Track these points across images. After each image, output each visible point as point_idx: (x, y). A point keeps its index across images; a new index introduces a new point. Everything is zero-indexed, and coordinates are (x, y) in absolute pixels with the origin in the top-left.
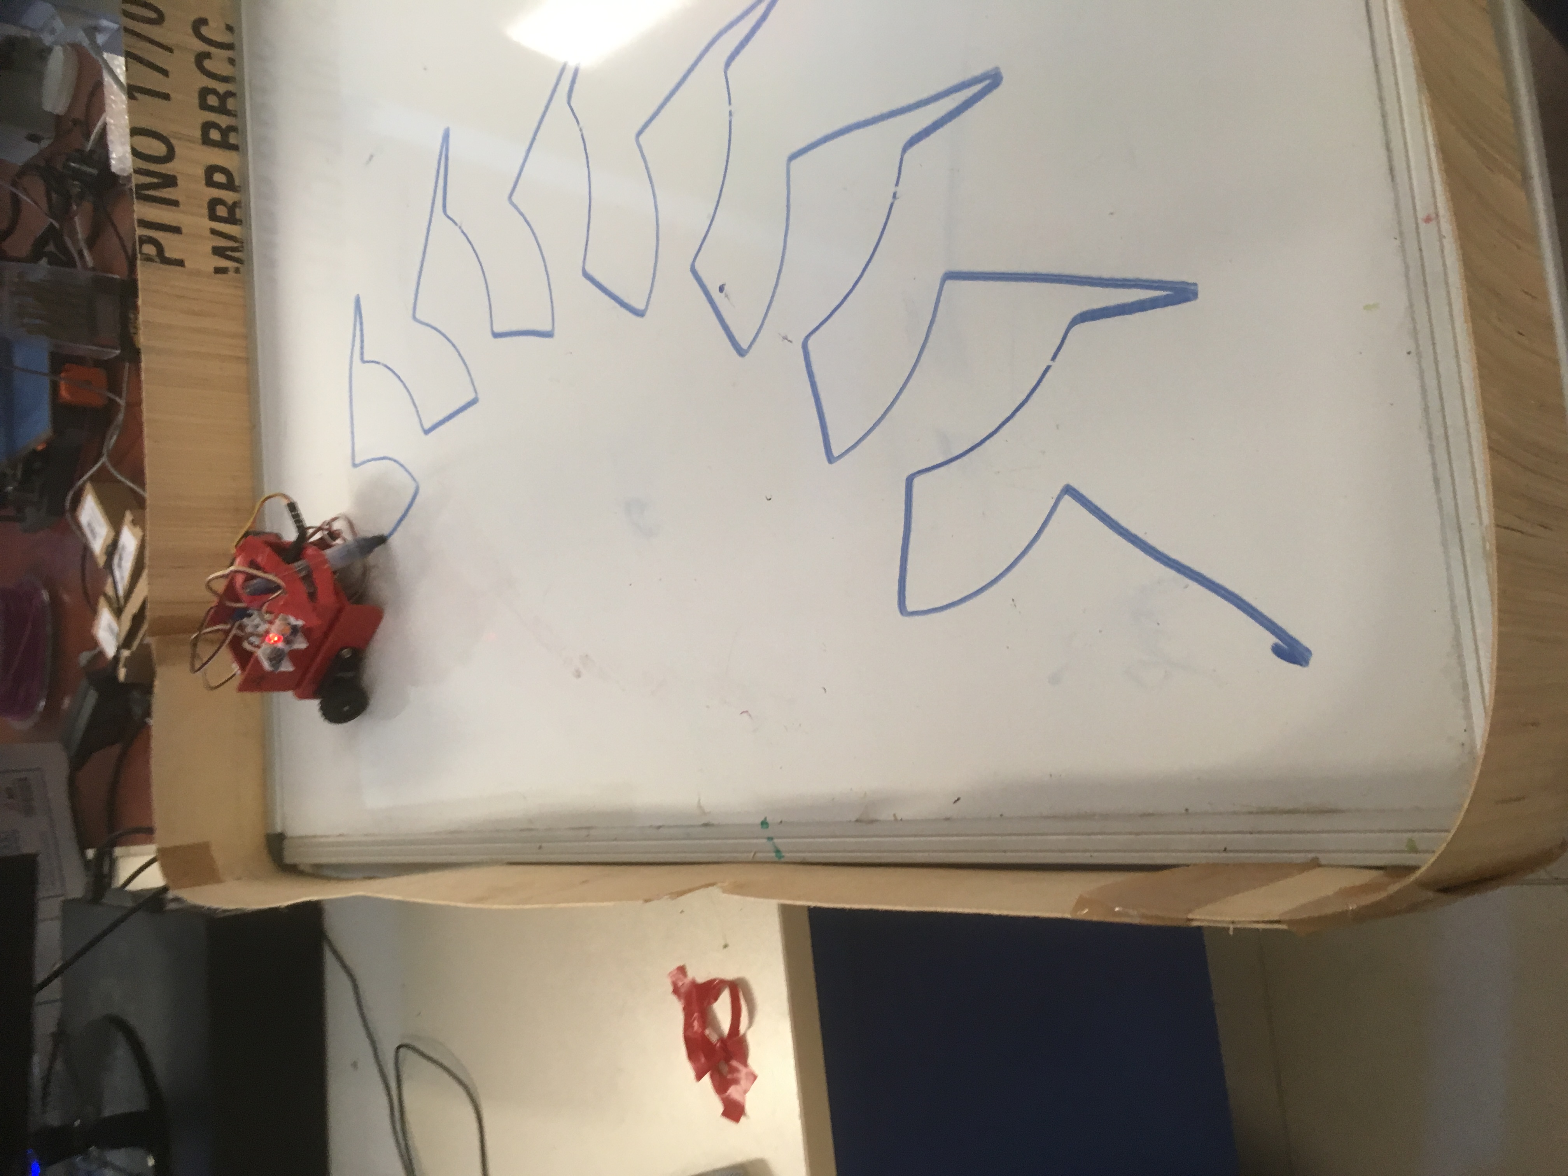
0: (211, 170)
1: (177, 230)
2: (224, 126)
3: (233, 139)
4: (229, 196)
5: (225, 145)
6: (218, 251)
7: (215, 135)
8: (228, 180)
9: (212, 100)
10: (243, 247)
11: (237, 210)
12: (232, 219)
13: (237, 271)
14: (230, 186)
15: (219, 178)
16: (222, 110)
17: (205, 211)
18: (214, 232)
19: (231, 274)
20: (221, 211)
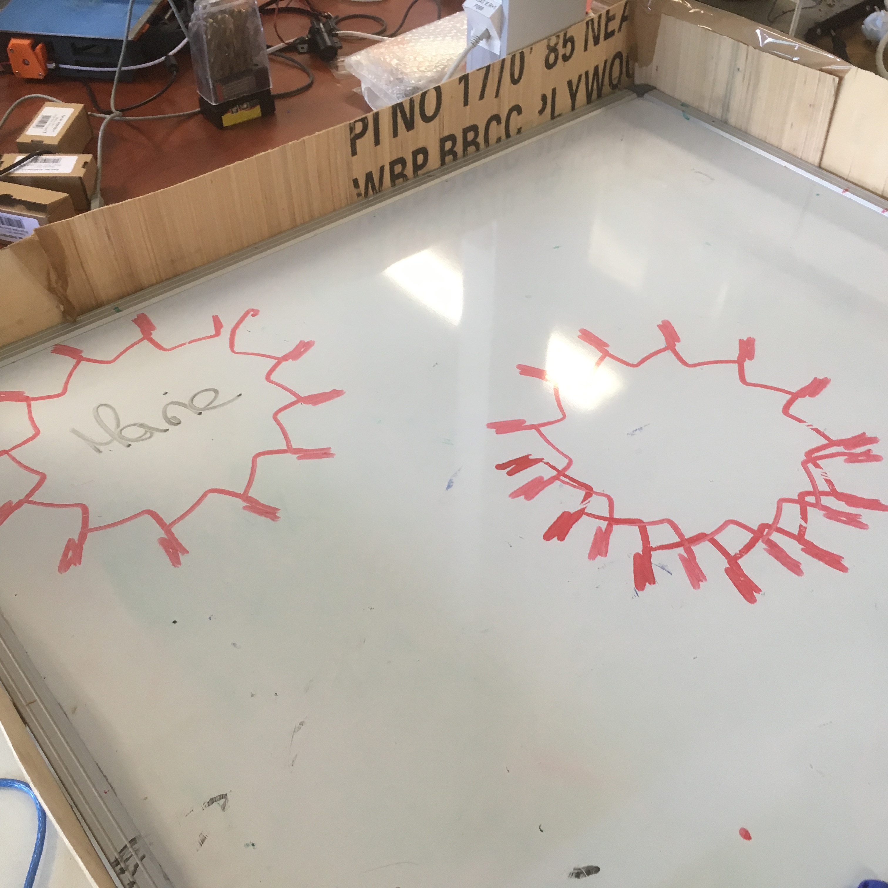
0: (424, 151)
1: (377, 142)
2: (455, 149)
3: (449, 158)
4: (409, 170)
5: (443, 154)
6: (369, 177)
7: (448, 145)
8: (421, 165)
9: (471, 136)
10: (377, 193)
11: (401, 180)
12: (394, 177)
13: (359, 195)
14: (417, 168)
15: (420, 158)
16: (466, 144)
17: (394, 158)
18: (382, 168)
19: (355, 191)
20: (398, 169)
